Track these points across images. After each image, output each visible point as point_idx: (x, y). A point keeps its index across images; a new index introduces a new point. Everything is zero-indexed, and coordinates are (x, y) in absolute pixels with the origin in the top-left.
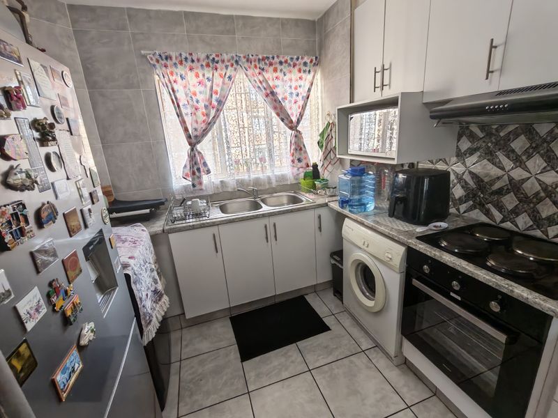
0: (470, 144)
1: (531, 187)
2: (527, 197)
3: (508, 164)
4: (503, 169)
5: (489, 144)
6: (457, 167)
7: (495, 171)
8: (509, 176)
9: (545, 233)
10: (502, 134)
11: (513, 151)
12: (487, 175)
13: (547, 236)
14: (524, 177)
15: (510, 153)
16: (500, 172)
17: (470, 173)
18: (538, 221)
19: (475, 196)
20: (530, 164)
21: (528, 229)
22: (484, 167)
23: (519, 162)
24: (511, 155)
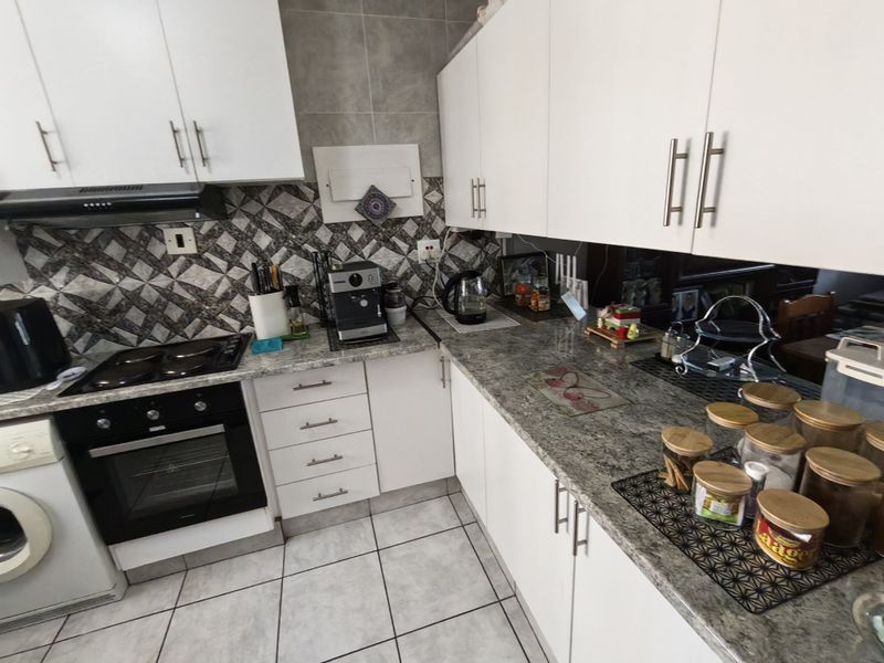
0: (47, 258)
1: (150, 295)
2: (150, 306)
3: (113, 276)
4: (109, 282)
5: (77, 255)
6: (41, 292)
7: (101, 287)
8: (121, 289)
9: (184, 335)
10: (88, 240)
11: (111, 259)
12: (93, 293)
13: (187, 337)
14: (137, 286)
15: (109, 262)
16: (108, 287)
17: (67, 295)
18: (174, 328)
19: (90, 324)
20: (136, 270)
21: (168, 339)
22: (83, 285)
23: (124, 271)
24: (112, 264)
